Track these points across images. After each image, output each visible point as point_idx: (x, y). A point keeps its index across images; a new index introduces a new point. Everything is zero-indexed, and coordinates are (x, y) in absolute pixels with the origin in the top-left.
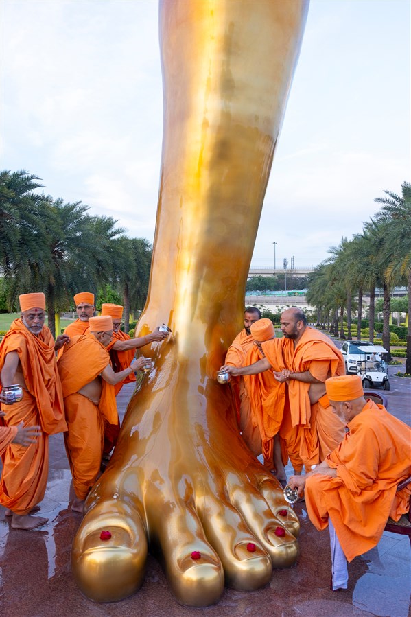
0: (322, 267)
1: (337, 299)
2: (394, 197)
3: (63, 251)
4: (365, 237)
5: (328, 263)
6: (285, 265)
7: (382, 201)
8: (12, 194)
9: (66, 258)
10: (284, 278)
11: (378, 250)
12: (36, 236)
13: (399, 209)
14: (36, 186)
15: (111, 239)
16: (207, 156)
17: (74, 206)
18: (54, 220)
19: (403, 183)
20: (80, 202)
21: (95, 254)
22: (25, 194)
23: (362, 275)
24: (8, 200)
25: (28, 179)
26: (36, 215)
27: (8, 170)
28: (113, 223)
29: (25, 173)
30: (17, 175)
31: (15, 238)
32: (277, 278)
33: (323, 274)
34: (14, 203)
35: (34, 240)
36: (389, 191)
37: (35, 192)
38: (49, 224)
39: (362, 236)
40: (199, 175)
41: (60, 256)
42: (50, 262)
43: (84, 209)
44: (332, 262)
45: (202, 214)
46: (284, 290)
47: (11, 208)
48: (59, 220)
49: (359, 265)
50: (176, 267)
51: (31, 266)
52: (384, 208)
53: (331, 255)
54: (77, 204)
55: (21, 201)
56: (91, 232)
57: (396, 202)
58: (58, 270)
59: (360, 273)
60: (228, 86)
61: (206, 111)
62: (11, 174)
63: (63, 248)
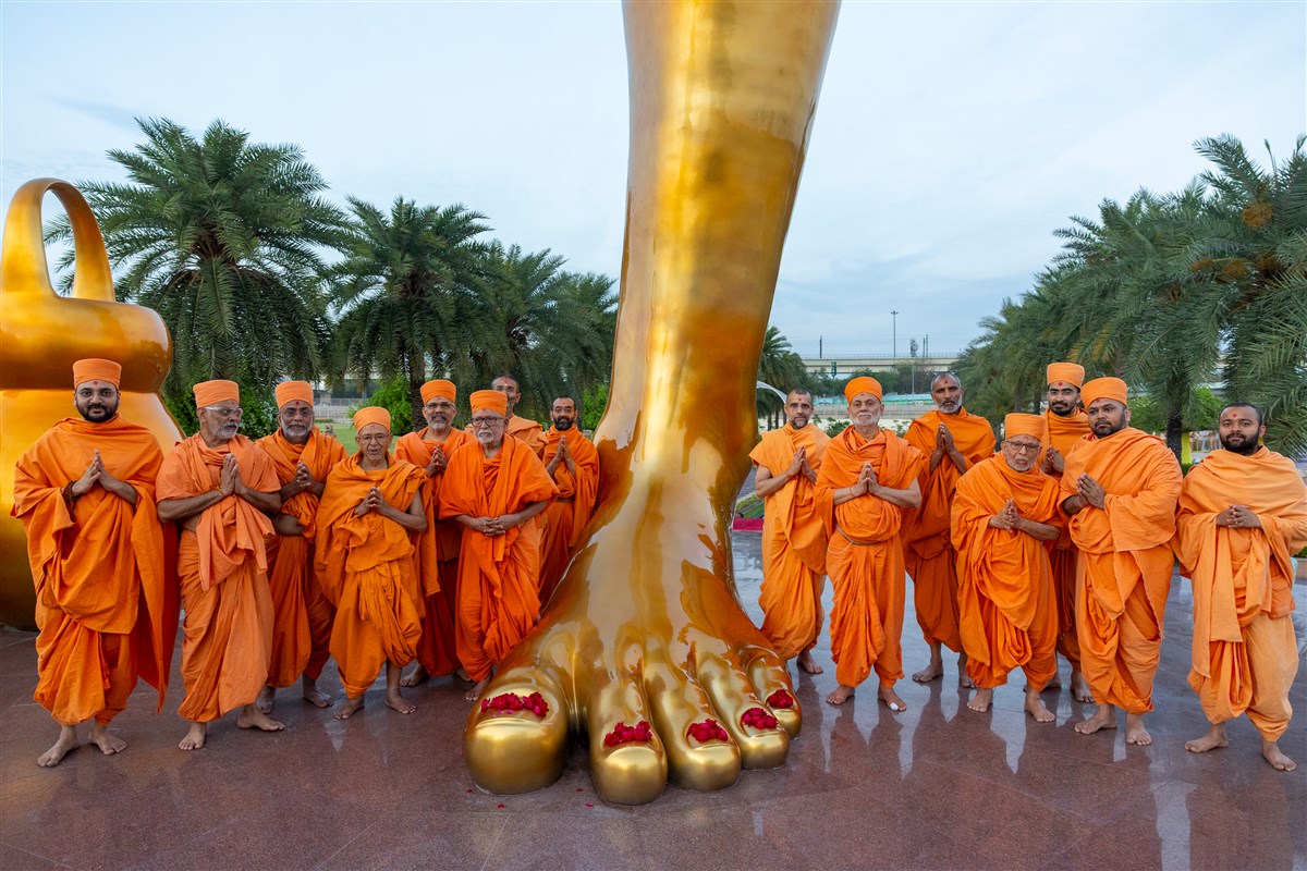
0: (972, 352)
1: (998, 407)
2: (1090, 227)
3: (527, 332)
4: (1040, 299)
5: (983, 345)
6: (913, 350)
7: (1067, 233)
8: (440, 243)
9: (532, 344)
10: (910, 373)
11: (1058, 321)
12: (482, 308)
13: (1097, 247)
14: (479, 229)
15: (605, 311)
16: (691, 177)
17: (541, 258)
18: (510, 283)
19: (1102, 203)
20: (549, 250)
21: (576, 336)
22: (464, 242)
23: (1033, 362)
24: (437, 253)
25: (467, 218)
26: (481, 275)
27: (436, 205)
28: (608, 285)
29: (463, 210)
30: (451, 213)
31: (448, 313)
32: (897, 372)
33: (974, 365)
34: (445, 259)
35: (478, 316)
36: (1080, 216)
37: (479, 239)
38: (502, 290)
39: (1035, 297)
40: (678, 207)
41: (522, 340)
42: (504, 349)
43: (557, 262)
44: (989, 343)
45: (686, 263)
46: (910, 393)
47: (441, 267)
48: (518, 284)
49: (1029, 346)
50: (645, 349)
51: (474, 355)
52: (1069, 246)
53: (983, 332)
54: (545, 254)
55: (456, 254)
56: (569, 300)
57: (1093, 236)
58: (519, 363)
59: (1031, 359)
60: (721, 71)
61: (688, 109)
62: (440, 211)
63: (528, 327)
